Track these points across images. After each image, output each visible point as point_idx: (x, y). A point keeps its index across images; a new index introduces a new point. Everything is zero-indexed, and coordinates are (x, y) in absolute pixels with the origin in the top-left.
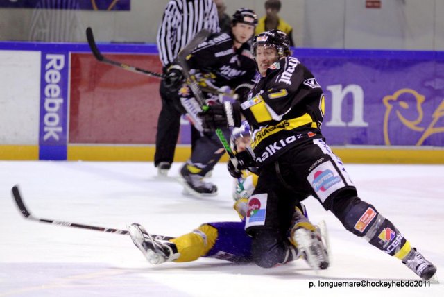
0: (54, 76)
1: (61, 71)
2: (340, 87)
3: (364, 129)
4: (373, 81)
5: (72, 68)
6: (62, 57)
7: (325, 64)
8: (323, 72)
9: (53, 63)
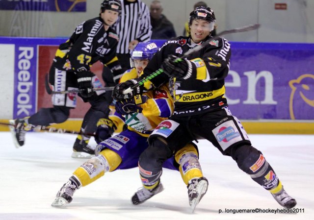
0: (25, 64)
1: (31, 60)
2: (254, 72)
3: (274, 106)
4: (281, 68)
5: (39, 57)
6: (31, 49)
7: (242, 54)
8: (241, 61)
9: (25, 53)
